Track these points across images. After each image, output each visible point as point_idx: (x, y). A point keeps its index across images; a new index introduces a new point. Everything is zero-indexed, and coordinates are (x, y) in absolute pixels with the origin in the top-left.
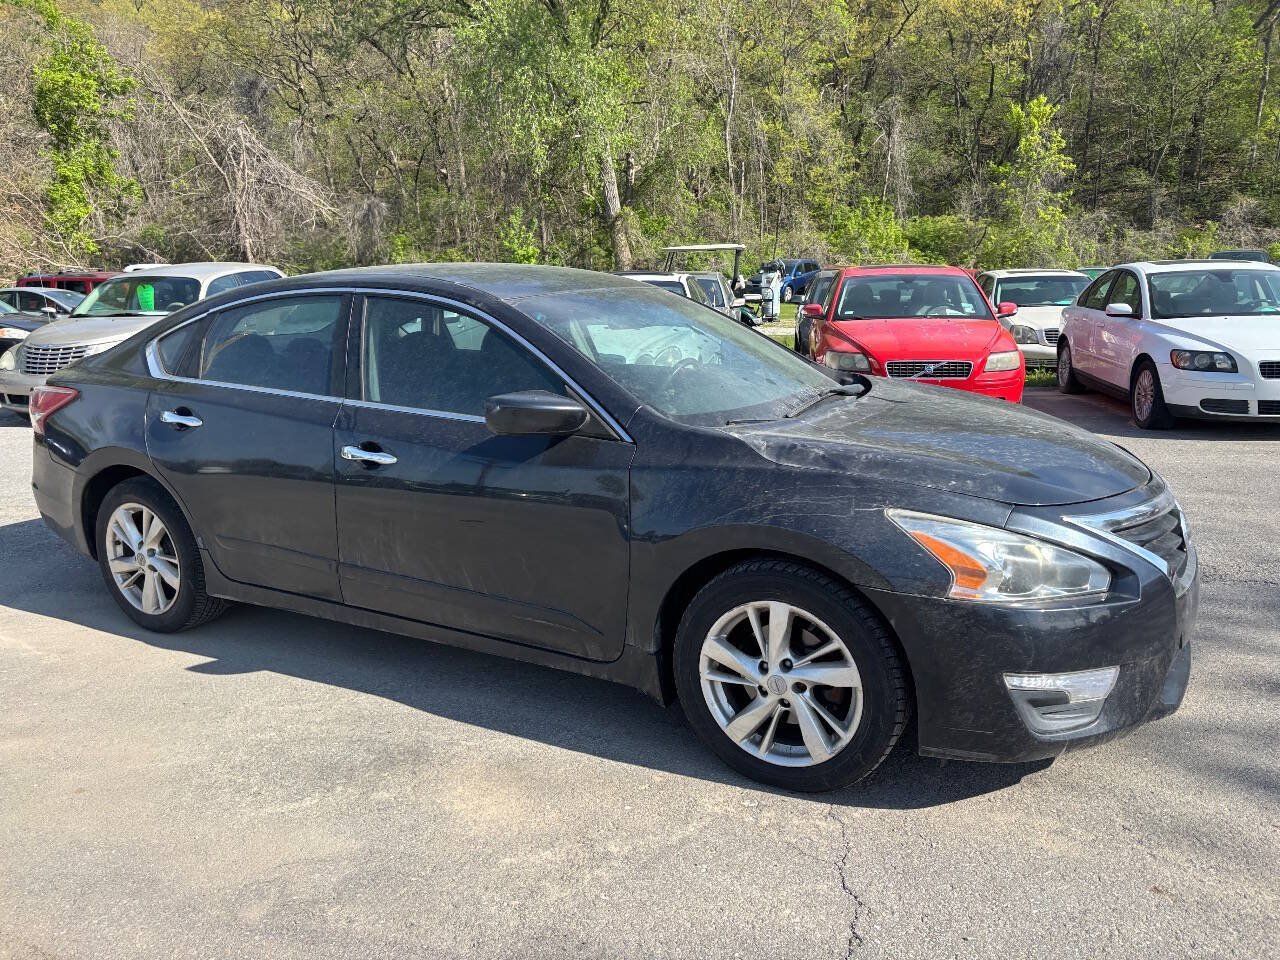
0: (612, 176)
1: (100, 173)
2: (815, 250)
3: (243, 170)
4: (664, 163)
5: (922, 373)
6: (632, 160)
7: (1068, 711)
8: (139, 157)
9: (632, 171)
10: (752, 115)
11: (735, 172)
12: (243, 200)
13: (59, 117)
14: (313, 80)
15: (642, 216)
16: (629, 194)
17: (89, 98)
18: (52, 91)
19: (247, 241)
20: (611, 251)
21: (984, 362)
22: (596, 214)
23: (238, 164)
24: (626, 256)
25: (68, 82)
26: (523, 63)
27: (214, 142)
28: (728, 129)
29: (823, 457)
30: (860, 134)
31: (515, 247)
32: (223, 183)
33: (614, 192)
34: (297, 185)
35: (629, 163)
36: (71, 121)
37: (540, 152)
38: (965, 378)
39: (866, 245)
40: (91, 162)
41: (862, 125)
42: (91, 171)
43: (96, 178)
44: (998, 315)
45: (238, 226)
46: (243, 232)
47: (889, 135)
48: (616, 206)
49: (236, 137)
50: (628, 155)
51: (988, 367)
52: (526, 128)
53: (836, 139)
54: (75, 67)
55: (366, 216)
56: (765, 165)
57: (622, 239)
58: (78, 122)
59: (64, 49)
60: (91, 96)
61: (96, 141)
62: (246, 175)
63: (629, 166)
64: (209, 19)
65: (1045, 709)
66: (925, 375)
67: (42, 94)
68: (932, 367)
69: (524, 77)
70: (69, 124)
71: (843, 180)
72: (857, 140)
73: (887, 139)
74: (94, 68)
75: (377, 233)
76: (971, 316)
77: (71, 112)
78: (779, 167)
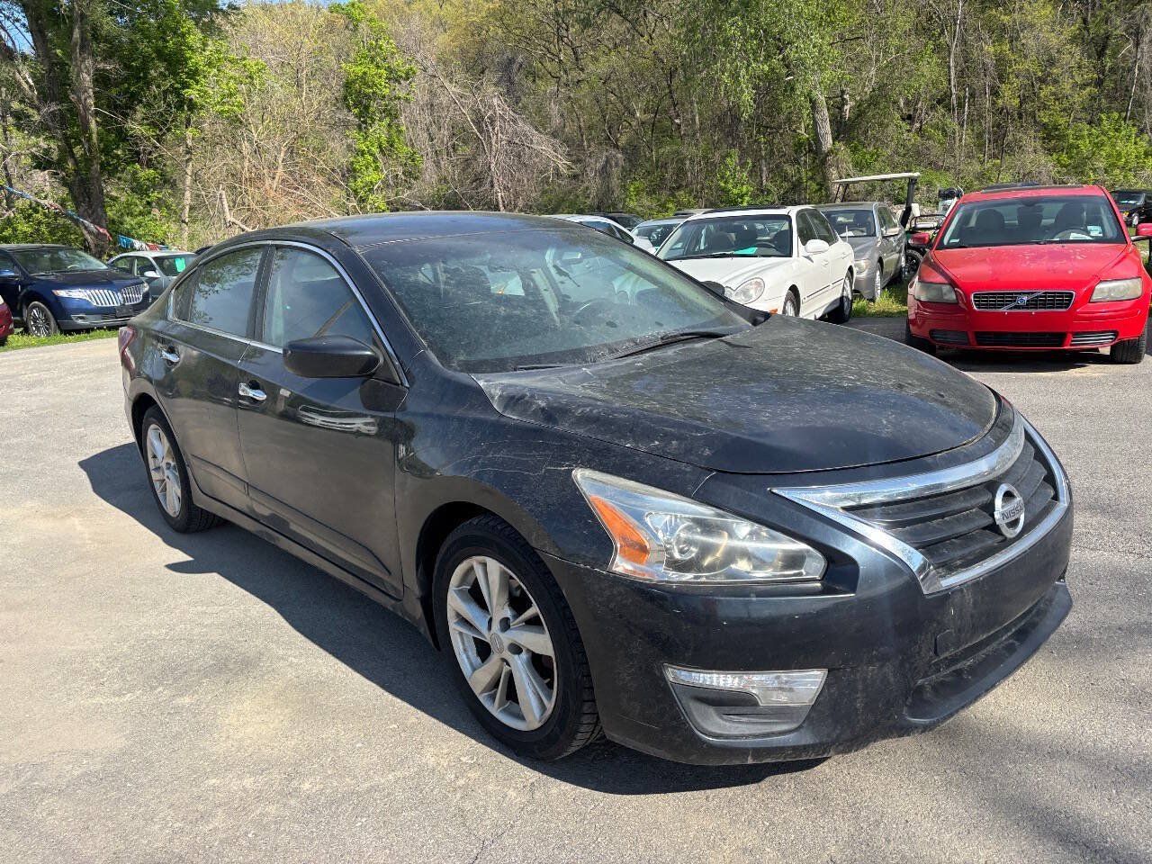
0: (824, 114)
1: (392, 146)
2: (1040, 173)
3: (497, 135)
4: (880, 97)
5: (1013, 304)
6: (846, 97)
7: (758, 715)
8: (434, 129)
9: (847, 107)
10: (980, 38)
11: (958, 98)
12: (496, 161)
13: (361, 103)
14: (570, 51)
15: (855, 150)
16: (843, 129)
17: (381, 85)
18: (354, 82)
19: (499, 194)
20: (823, 185)
21: (1091, 290)
22: (810, 151)
23: (493, 129)
24: (836, 189)
25: (365, 73)
26: (734, 14)
27: (476, 112)
28: (952, 56)
29: (543, 409)
30: (1104, 47)
31: (730, 186)
32: (481, 146)
33: (826, 129)
34: (538, 143)
35: (843, 99)
36: (369, 104)
37: (747, 96)
38: (1064, 310)
39: (1101, 165)
40: (384, 137)
41: (1107, 38)
42: (385, 145)
43: (387, 150)
44: (1133, 238)
45: (492, 181)
46: (496, 188)
47: (1137, 45)
48: (828, 142)
49: (491, 107)
50: (843, 92)
51: (1095, 297)
52: (735, 76)
53: (1074, 56)
54: (372, 59)
55: (604, 167)
56: (992, 88)
57: (833, 173)
58: (374, 106)
59: (364, 47)
60: (383, 83)
61: (387, 120)
62: (498, 140)
63: (844, 102)
64: (489, 9)
65: (726, 709)
66: (1016, 307)
67: (348, 85)
68: (1025, 298)
69: (732, 27)
70: (367, 108)
71: (1080, 97)
72: (1101, 54)
73: (1134, 50)
74: (385, 59)
75: (615, 182)
76: (1097, 240)
77: (367, 96)
78: (1006, 90)
